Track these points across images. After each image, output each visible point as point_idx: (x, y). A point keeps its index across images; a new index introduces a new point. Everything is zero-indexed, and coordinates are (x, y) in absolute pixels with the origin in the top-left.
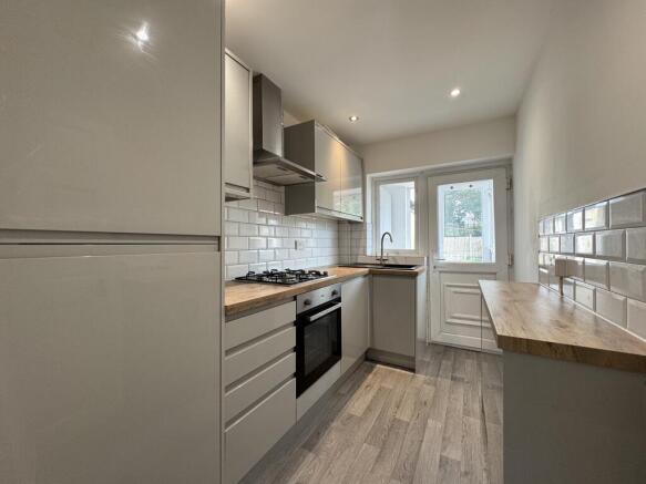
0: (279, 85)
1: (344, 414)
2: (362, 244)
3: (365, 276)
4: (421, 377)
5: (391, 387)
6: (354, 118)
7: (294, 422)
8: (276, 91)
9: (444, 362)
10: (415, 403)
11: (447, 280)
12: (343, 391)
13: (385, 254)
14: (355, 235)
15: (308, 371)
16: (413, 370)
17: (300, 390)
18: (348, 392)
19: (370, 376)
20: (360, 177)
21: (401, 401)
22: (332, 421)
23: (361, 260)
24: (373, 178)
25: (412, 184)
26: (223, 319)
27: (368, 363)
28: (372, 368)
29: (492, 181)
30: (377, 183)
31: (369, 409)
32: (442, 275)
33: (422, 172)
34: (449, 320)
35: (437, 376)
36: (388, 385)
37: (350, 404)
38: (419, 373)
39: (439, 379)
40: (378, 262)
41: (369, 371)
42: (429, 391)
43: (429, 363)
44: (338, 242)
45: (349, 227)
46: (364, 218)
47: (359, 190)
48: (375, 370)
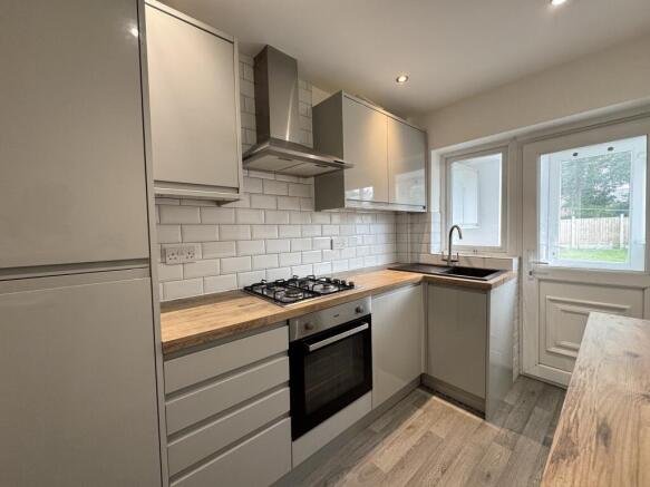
0: (295, 57)
1: (365, 465)
2: (425, 240)
3: (419, 283)
4: (493, 429)
5: (443, 437)
6: (402, 79)
7: (289, 469)
8: (290, 65)
9: (536, 409)
10: (474, 471)
11: (550, 291)
12: (377, 427)
13: (454, 253)
14: (417, 228)
15: (309, 409)
16: (482, 415)
17: (297, 432)
18: (383, 430)
19: (420, 412)
20: (422, 156)
21: (451, 462)
22: (349, 469)
23: (424, 259)
24: (442, 156)
25: (499, 157)
26: (160, 358)
27: (422, 392)
28: (425, 399)
29: (644, 139)
30: (447, 161)
31: (401, 464)
32: (542, 284)
33: (515, 138)
34: (554, 349)
35: (520, 432)
36: (440, 431)
37: (380, 449)
38: (491, 420)
39: (522, 438)
40: (445, 263)
41: (420, 403)
42: (500, 454)
43: (512, 407)
44: (396, 237)
45: (409, 219)
46: (427, 206)
47: (422, 172)
48: (428, 404)
